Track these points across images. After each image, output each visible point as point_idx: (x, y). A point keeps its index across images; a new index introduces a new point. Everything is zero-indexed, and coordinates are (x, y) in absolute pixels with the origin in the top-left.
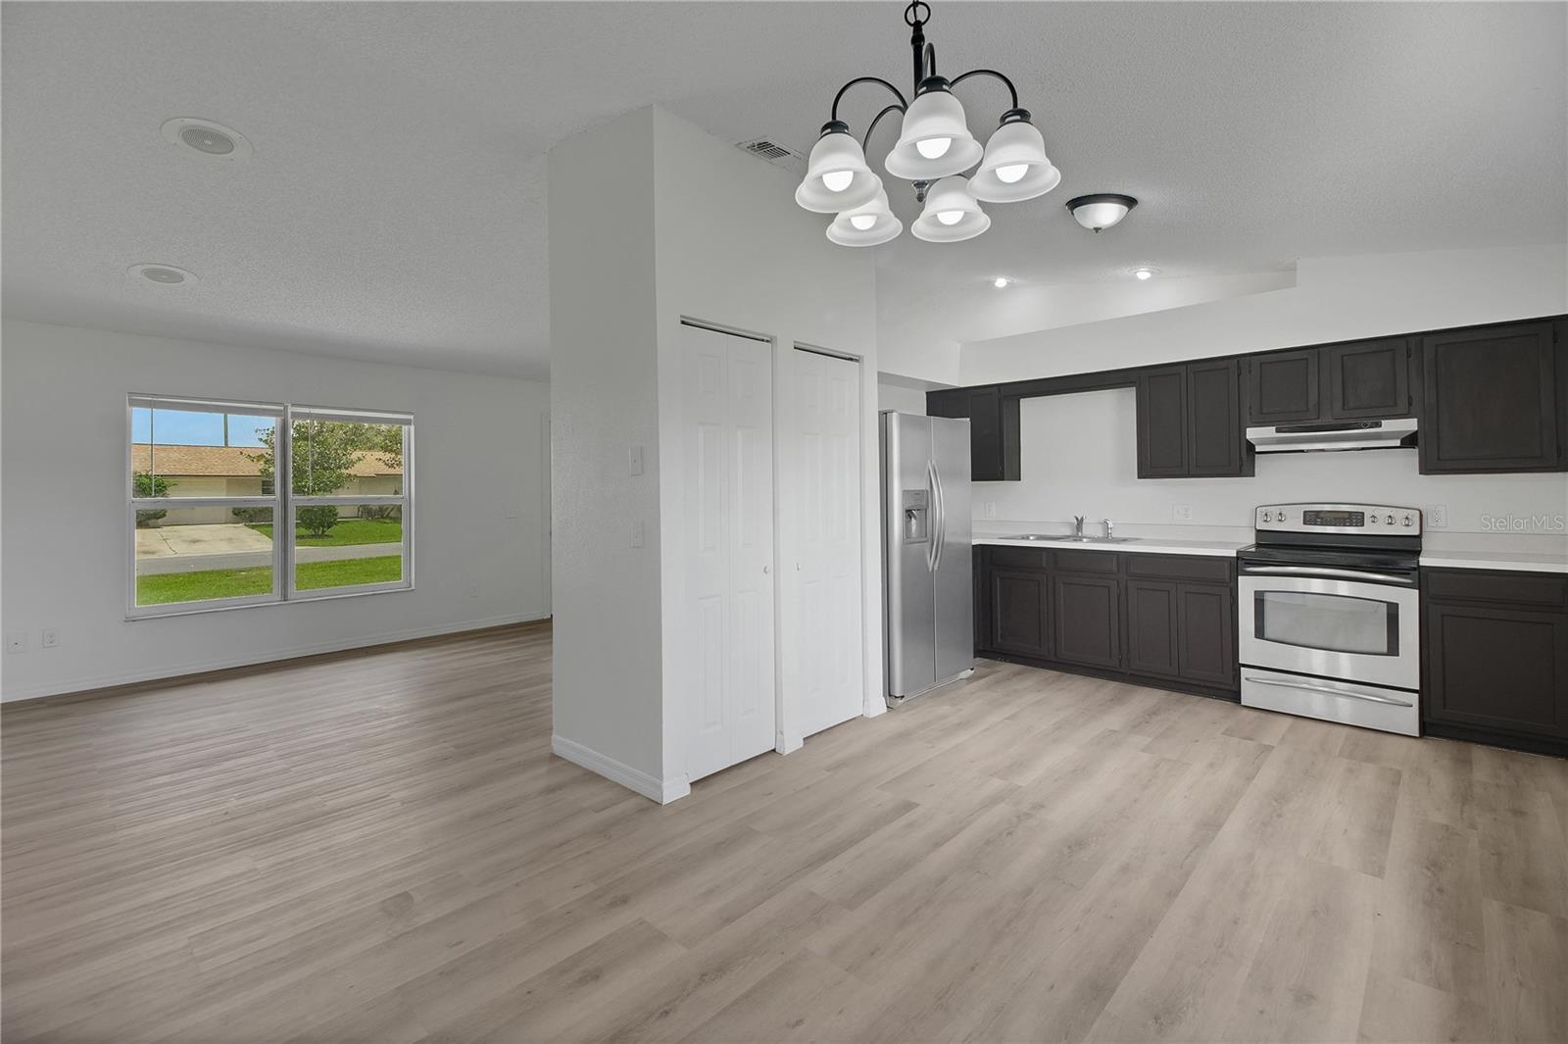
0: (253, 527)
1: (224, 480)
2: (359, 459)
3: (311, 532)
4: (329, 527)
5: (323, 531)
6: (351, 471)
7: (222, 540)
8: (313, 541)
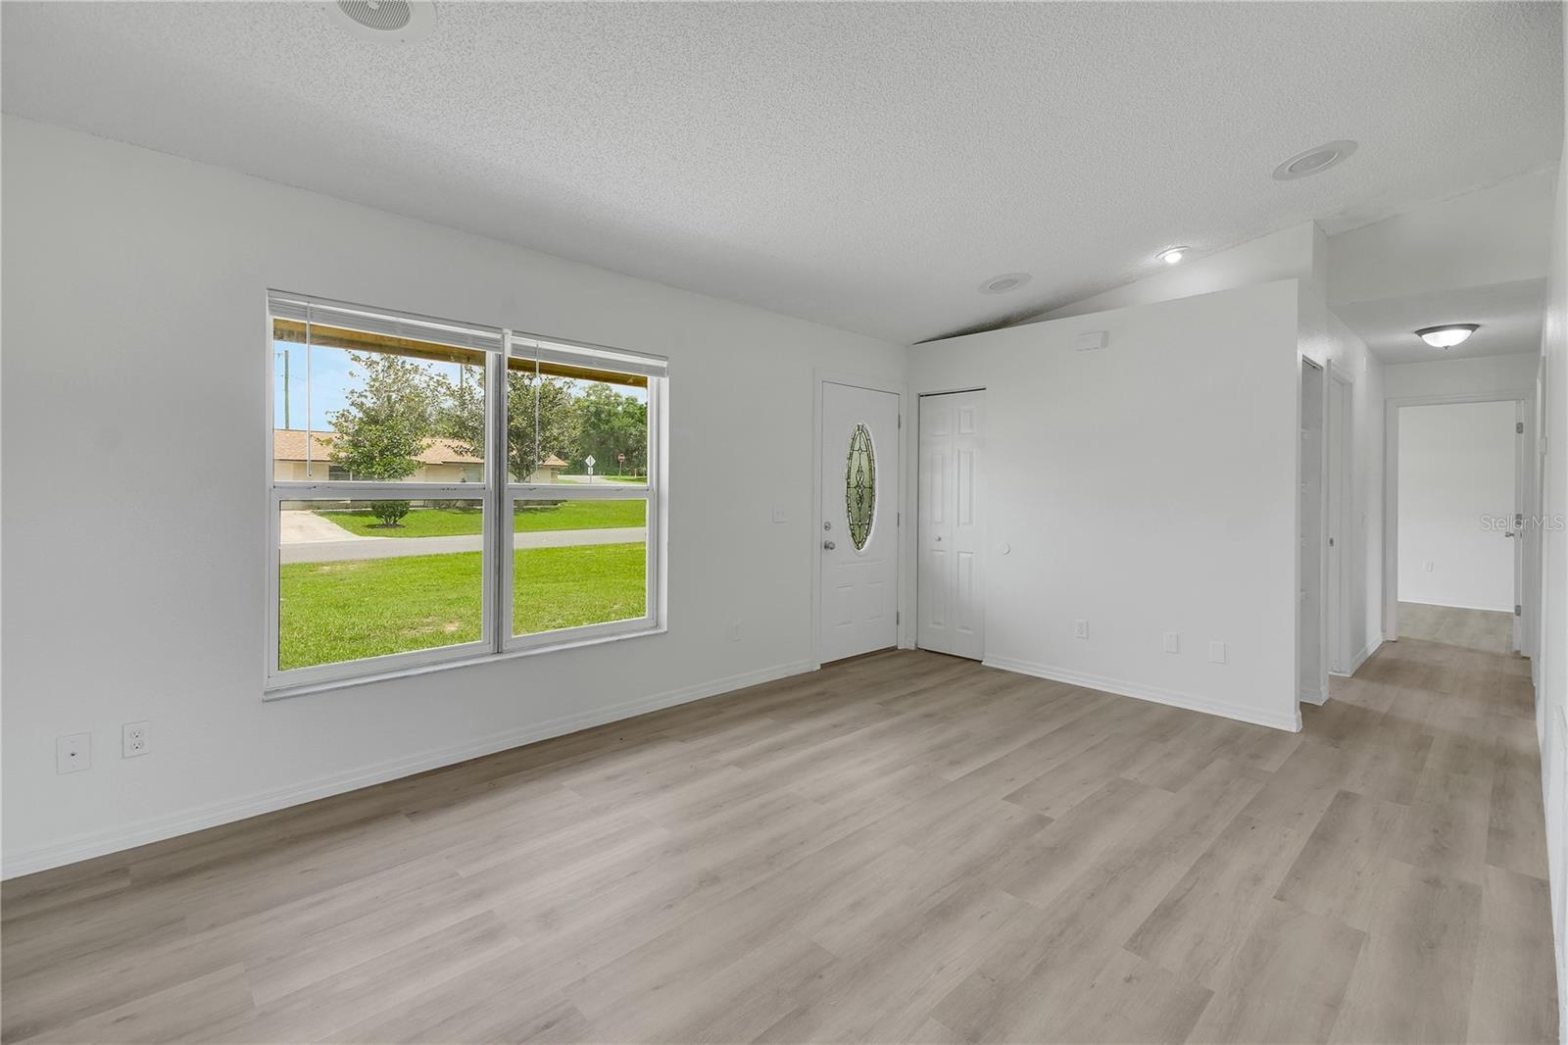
0: (322, 515)
1: (291, 464)
2: (429, 446)
3: (382, 521)
4: (401, 516)
5: (395, 521)
6: (418, 458)
7: (292, 527)
8: (385, 531)
